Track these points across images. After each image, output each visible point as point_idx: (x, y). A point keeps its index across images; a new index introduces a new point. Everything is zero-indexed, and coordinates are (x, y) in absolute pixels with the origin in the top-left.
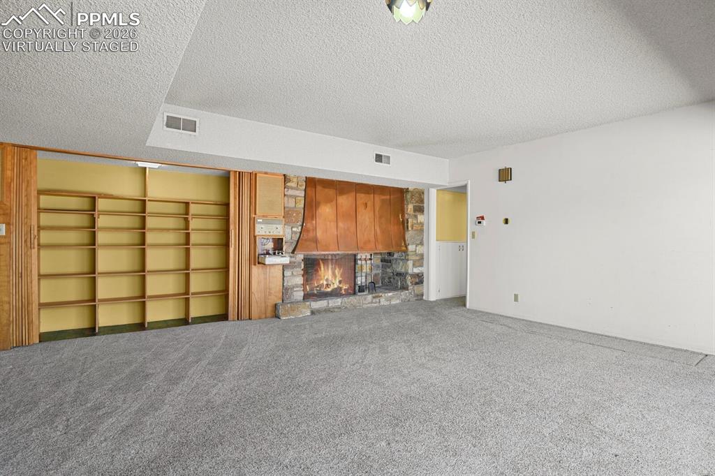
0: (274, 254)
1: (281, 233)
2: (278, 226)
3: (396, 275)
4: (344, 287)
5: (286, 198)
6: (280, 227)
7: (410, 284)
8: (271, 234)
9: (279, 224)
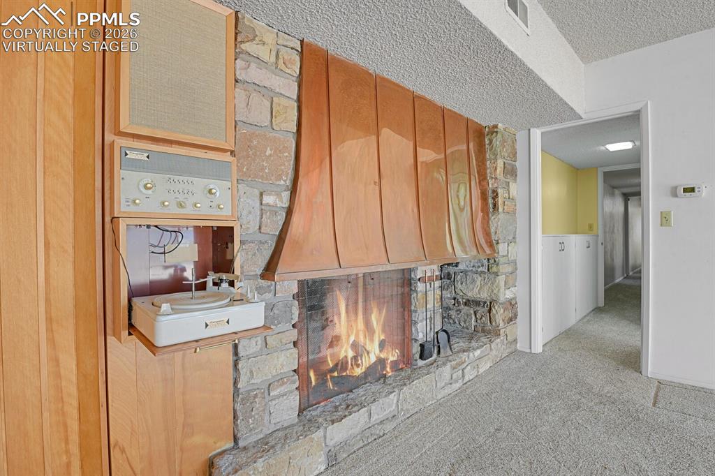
0: (202, 287)
1: (227, 211)
2: (213, 184)
3: (465, 304)
4: (392, 358)
5: (240, 93)
6: (221, 188)
7: (502, 324)
8: (189, 210)
9: (218, 177)
